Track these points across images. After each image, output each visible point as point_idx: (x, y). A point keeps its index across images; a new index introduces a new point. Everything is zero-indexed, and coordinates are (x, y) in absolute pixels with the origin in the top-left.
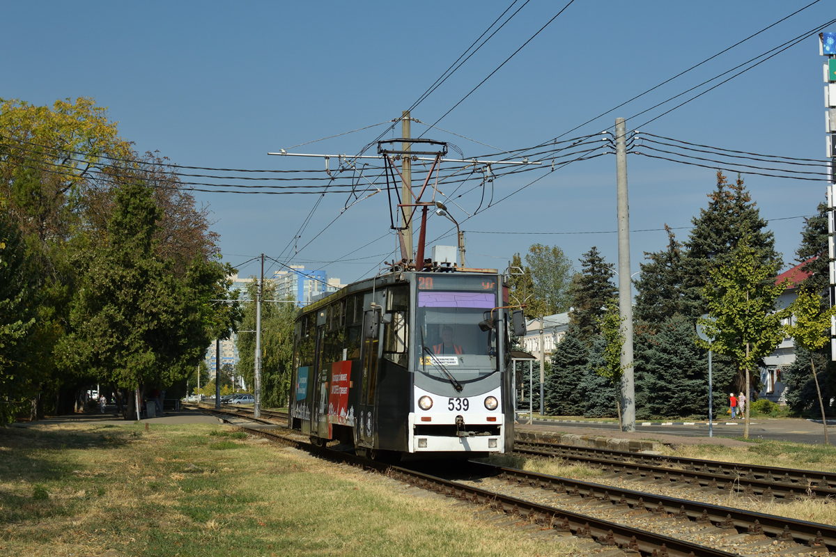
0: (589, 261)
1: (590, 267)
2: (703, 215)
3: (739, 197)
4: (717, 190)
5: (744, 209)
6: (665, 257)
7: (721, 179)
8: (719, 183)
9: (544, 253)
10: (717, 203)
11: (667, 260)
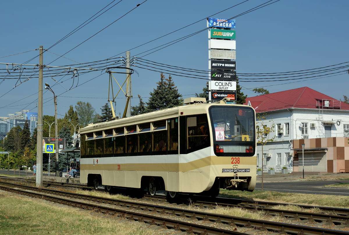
0: (105, 109)
1: (105, 112)
2: (155, 91)
3: (170, 84)
4: (161, 81)
5: (171, 89)
6: (138, 108)
7: (162, 77)
8: (162, 78)
9: (83, 105)
10: (160, 86)
11: (139, 110)
